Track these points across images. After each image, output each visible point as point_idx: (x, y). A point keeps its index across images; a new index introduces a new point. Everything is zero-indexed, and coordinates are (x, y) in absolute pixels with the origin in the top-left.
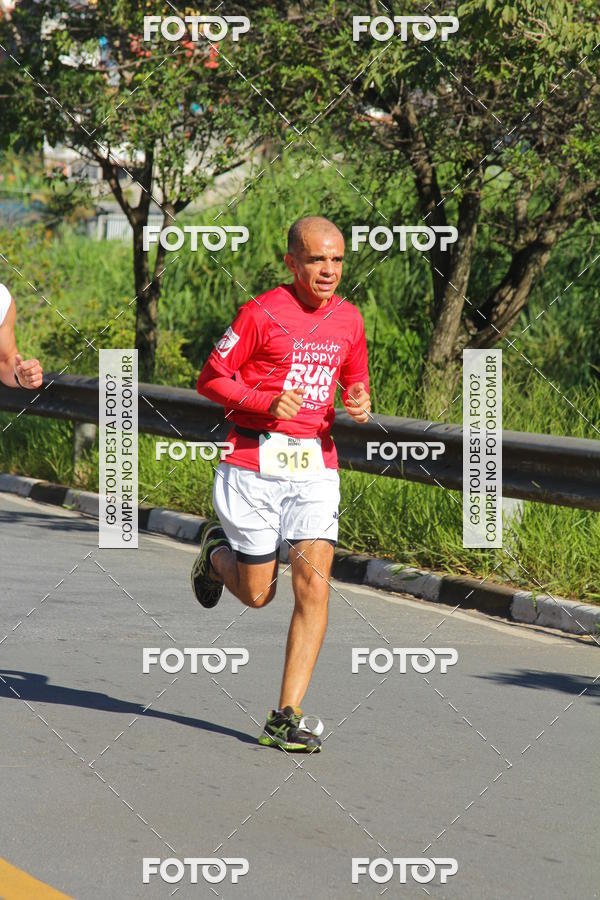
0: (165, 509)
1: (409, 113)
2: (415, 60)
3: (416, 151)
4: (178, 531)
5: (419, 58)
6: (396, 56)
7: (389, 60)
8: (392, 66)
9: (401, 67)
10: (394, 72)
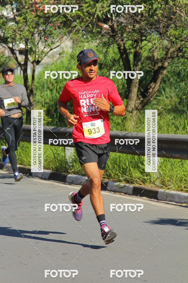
1: (114, 25)
3: (117, 37)
6: (105, 5)
7: (103, 7)
8: (104, 9)
10: (105, 11)
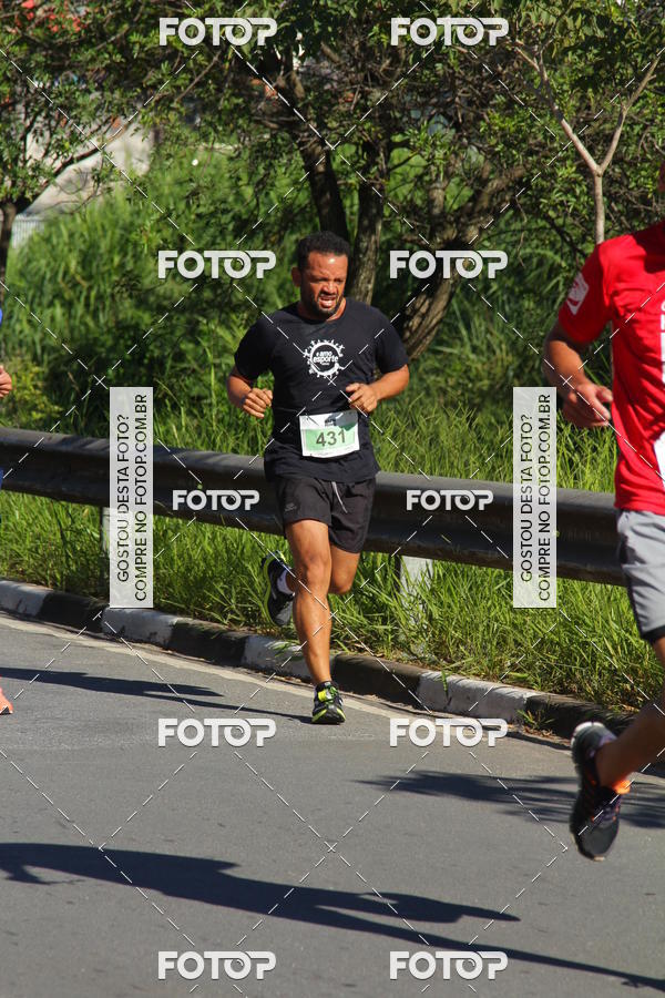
0: (4, 577)
1: (295, 85)
2: (287, 21)
3: (305, 131)
4: (18, 606)
5: (293, 18)
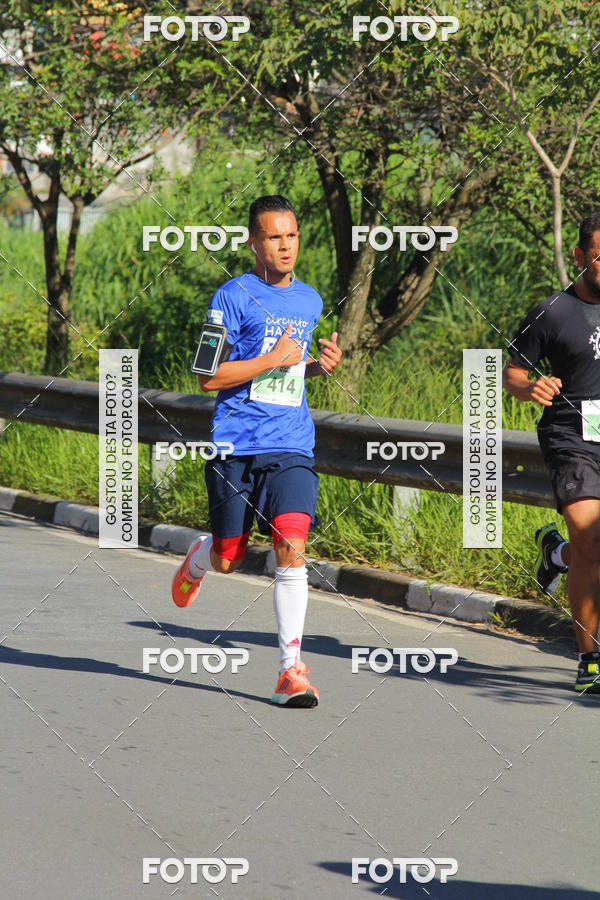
0: (72, 502)
1: (310, 103)
2: (306, 49)
3: (318, 140)
4: (83, 525)
5: (310, 47)
6: (287, 46)
7: (280, 50)
8: (283, 55)
9: (293, 56)
10: (286, 62)
